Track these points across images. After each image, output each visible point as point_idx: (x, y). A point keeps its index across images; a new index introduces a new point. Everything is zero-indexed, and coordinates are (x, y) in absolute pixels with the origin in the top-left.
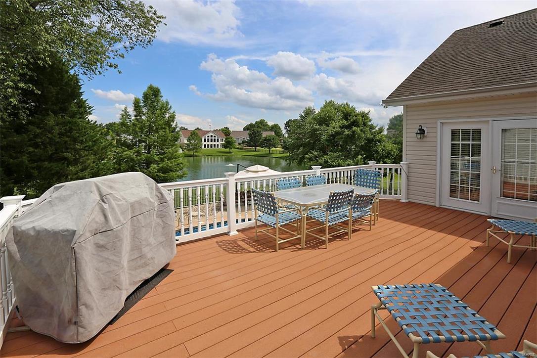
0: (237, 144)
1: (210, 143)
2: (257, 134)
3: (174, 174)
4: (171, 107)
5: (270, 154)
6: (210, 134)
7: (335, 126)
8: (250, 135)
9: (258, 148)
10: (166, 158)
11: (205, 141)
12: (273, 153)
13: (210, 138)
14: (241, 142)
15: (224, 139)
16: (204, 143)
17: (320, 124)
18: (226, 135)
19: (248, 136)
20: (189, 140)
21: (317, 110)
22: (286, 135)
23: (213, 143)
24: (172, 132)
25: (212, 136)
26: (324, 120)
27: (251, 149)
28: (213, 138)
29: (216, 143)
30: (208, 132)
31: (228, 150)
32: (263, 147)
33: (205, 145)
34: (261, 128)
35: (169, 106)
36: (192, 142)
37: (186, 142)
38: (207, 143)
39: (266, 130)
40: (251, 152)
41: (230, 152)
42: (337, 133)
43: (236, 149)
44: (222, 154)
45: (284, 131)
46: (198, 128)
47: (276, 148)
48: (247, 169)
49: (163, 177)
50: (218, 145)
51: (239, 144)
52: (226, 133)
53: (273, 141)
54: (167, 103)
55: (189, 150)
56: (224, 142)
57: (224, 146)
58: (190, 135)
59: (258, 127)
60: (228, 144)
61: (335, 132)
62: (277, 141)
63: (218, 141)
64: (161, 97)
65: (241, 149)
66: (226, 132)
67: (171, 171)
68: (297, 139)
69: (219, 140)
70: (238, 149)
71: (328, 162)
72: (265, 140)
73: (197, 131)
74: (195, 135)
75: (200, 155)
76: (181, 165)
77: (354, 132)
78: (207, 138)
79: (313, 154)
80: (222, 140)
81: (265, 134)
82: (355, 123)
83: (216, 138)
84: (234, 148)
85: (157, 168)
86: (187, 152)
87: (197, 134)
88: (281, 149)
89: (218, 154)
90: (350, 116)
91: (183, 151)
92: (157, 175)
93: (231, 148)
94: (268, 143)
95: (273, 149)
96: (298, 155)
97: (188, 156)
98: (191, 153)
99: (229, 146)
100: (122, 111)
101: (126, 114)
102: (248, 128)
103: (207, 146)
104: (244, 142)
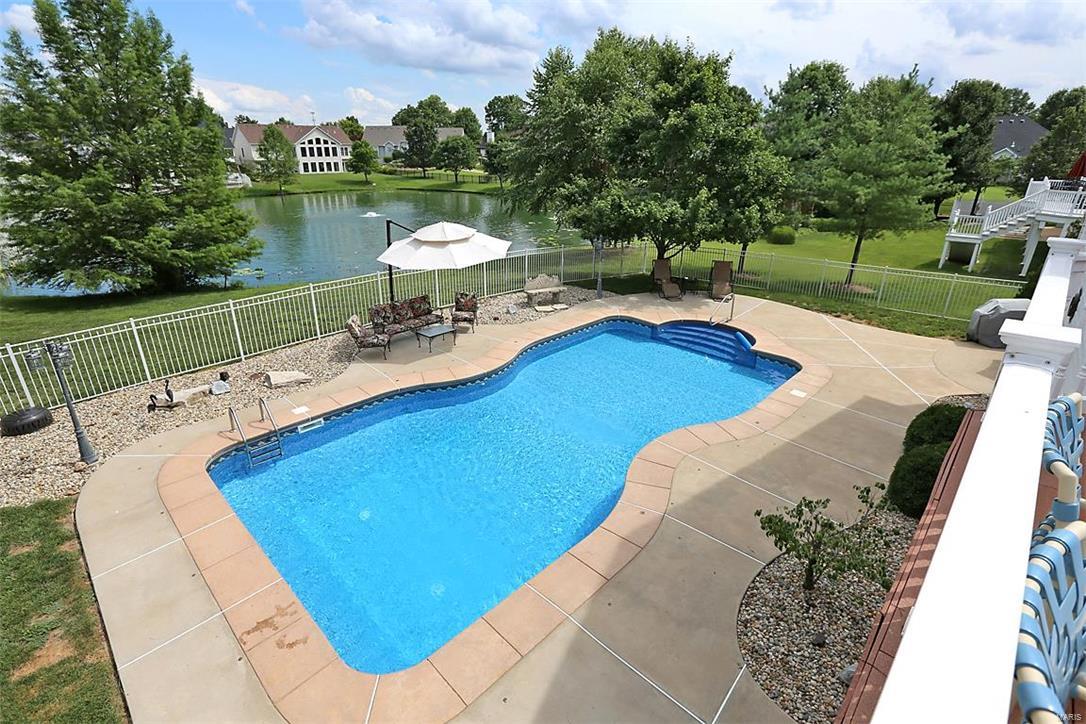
0: (380, 161)
1: (317, 160)
2: (424, 136)
3: (223, 248)
4: (169, 37)
5: (457, 183)
6: (313, 136)
7: (635, 102)
8: (409, 137)
9: (431, 171)
10: (190, 203)
11: (304, 154)
12: (464, 182)
13: (315, 146)
14: (389, 155)
15: (350, 149)
16: (302, 160)
17: (590, 101)
18: (352, 139)
19: (404, 139)
20: (263, 152)
21: (579, 60)
22: (491, 137)
23: (324, 159)
24: (194, 124)
25: (318, 141)
26: (597, 86)
27: (414, 172)
28: (323, 146)
29: (332, 159)
30: (307, 129)
31: (361, 176)
32: (440, 168)
33: (305, 165)
34: (432, 118)
35: (164, 36)
36: (272, 156)
37: (256, 156)
38: (309, 160)
39: (446, 125)
40: (417, 181)
41: (367, 183)
42: (639, 124)
43: (380, 172)
44: (349, 187)
45: (484, 128)
46: (282, 120)
47: (470, 169)
48: (414, 235)
49: (194, 259)
50: (336, 164)
51: (387, 160)
52: (352, 132)
53: (462, 151)
54: (155, 24)
55: (268, 178)
56: (349, 157)
57: (352, 166)
58: (262, 137)
59: (426, 115)
60: (361, 161)
61: (633, 121)
62: (471, 151)
63: (335, 154)
65: (391, 173)
66: (351, 128)
67: (216, 241)
68: (529, 144)
69: (339, 151)
70: (384, 172)
71: (621, 207)
72: (444, 150)
73: (280, 128)
74: (274, 136)
75: (298, 191)
76: (240, 222)
77: (692, 118)
78: (307, 146)
79: (576, 184)
80: (344, 151)
81: (443, 135)
82: (696, 92)
83: (330, 146)
84: (375, 171)
85: (169, 234)
86: (262, 185)
87: (280, 134)
88: (482, 172)
89: (339, 187)
90: (680, 70)
91: (253, 180)
92: (174, 255)
93: (367, 173)
94: (453, 157)
95: (465, 171)
96: (534, 186)
97: (267, 196)
98: (275, 186)
99: (362, 167)
100: (6, 46)
101: (25, 60)
102: (403, 118)
103: (310, 166)
104: (396, 156)
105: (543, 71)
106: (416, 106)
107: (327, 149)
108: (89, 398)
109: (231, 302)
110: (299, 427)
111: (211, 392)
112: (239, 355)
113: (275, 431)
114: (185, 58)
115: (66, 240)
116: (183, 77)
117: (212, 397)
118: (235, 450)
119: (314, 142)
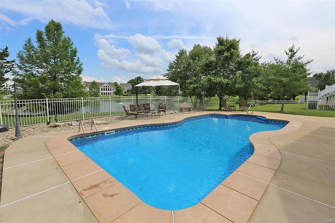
1: (105, 92)
4: (72, 43)
6: (105, 85)
11: (102, 90)
13: (105, 88)
14: (126, 91)
15: (115, 89)
18: (116, 87)
19: (131, 86)
20: (90, 89)
23: (108, 92)
25: (106, 87)
28: (107, 88)
29: (110, 92)
30: (104, 83)
31: (118, 96)
32: (141, 94)
33: (102, 93)
35: (71, 43)
36: (93, 89)
37: (88, 89)
38: (103, 92)
50: (111, 93)
51: (125, 92)
53: (148, 89)
55: (91, 95)
56: (115, 91)
57: (115, 93)
58: (90, 85)
60: (118, 91)
63: (111, 90)
64: (63, 32)
65: (127, 96)
66: (116, 85)
70: (125, 95)
72: (142, 89)
74: (95, 84)
78: (103, 88)
80: (113, 90)
83: (110, 88)
84: (122, 95)
93: (120, 95)
95: (148, 95)
99: (118, 93)
100: (26, 42)
101: (30, 46)
102: (131, 82)
103: (103, 93)
104: (128, 91)
105: (178, 55)
106: (134, 79)
107: (109, 89)
108: (25, 126)
109: (83, 98)
110: (106, 133)
111: (71, 125)
112: (82, 118)
113: (97, 132)
114: (76, 48)
115: (29, 94)
116: (74, 52)
117: (72, 126)
118: (80, 137)
119: (105, 87)
